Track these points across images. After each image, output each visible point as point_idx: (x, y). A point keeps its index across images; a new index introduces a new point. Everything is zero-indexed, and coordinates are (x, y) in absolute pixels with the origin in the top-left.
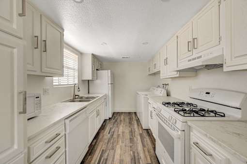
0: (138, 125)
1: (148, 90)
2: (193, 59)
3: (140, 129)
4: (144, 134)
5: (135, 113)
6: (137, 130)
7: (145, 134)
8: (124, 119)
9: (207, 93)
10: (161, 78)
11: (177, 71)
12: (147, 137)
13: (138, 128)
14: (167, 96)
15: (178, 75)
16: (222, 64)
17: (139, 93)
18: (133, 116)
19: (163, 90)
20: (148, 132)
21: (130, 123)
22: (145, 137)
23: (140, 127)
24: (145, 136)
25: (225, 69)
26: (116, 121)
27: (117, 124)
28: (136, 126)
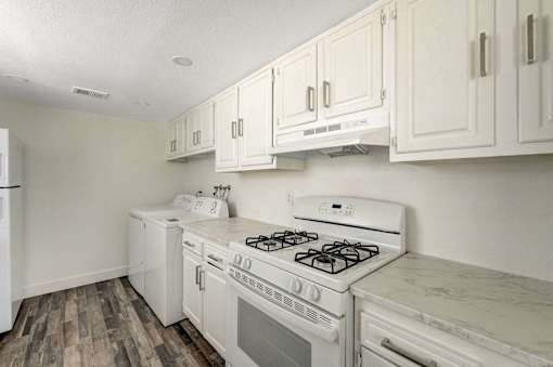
0: (144, 320)
1: (167, 203)
2: (319, 130)
3: (154, 331)
4: (172, 343)
5: (125, 280)
6: (142, 338)
7: (175, 343)
8: (81, 316)
9: (334, 206)
10: (217, 171)
11: (274, 155)
12: (184, 350)
13: (147, 329)
14: (231, 216)
15: (274, 166)
16: (388, 147)
17: (144, 214)
18: (119, 290)
19: (220, 202)
20: (182, 332)
21: (111, 322)
22: (176, 355)
23: (151, 325)
24: (176, 349)
25: (394, 157)
26: (41, 335)
27: (49, 350)
28: (135, 325)
